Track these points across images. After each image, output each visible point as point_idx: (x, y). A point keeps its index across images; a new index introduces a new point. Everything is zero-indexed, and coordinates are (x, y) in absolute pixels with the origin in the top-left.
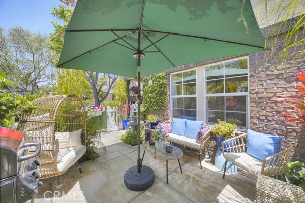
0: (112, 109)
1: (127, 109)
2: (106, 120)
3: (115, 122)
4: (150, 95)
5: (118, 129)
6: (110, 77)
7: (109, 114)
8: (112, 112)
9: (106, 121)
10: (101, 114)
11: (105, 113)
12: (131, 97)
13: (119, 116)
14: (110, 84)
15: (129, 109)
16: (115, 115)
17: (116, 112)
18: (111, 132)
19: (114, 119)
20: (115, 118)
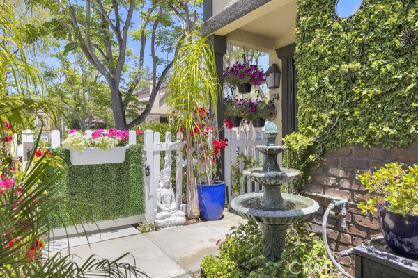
0: (163, 140)
1: (214, 142)
2: (140, 181)
3: (171, 191)
4: (345, 67)
5: (183, 219)
6: (156, 60)
7: (152, 161)
8: (163, 154)
9: (142, 183)
10: (121, 160)
11: (135, 156)
12: (229, 101)
13: (184, 169)
14: (154, 78)
15: (221, 145)
16: (174, 166)
17: (174, 153)
18: (156, 228)
19: (168, 178)
20: (174, 174)
